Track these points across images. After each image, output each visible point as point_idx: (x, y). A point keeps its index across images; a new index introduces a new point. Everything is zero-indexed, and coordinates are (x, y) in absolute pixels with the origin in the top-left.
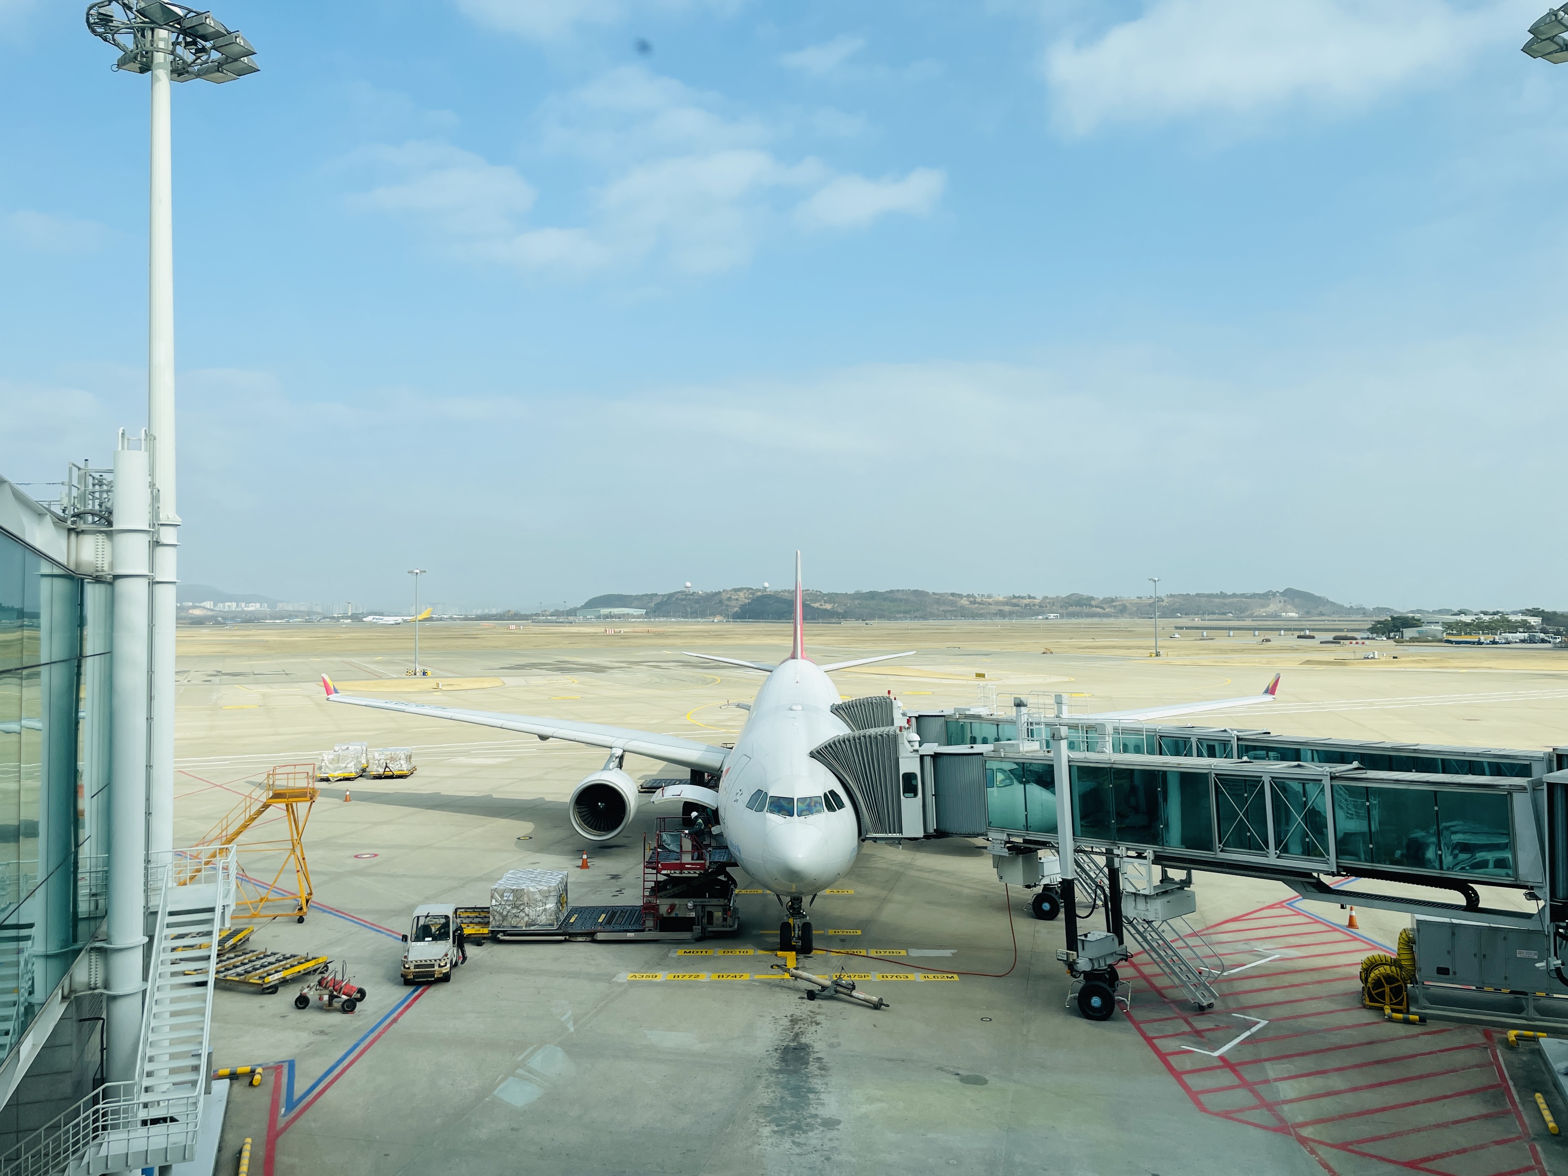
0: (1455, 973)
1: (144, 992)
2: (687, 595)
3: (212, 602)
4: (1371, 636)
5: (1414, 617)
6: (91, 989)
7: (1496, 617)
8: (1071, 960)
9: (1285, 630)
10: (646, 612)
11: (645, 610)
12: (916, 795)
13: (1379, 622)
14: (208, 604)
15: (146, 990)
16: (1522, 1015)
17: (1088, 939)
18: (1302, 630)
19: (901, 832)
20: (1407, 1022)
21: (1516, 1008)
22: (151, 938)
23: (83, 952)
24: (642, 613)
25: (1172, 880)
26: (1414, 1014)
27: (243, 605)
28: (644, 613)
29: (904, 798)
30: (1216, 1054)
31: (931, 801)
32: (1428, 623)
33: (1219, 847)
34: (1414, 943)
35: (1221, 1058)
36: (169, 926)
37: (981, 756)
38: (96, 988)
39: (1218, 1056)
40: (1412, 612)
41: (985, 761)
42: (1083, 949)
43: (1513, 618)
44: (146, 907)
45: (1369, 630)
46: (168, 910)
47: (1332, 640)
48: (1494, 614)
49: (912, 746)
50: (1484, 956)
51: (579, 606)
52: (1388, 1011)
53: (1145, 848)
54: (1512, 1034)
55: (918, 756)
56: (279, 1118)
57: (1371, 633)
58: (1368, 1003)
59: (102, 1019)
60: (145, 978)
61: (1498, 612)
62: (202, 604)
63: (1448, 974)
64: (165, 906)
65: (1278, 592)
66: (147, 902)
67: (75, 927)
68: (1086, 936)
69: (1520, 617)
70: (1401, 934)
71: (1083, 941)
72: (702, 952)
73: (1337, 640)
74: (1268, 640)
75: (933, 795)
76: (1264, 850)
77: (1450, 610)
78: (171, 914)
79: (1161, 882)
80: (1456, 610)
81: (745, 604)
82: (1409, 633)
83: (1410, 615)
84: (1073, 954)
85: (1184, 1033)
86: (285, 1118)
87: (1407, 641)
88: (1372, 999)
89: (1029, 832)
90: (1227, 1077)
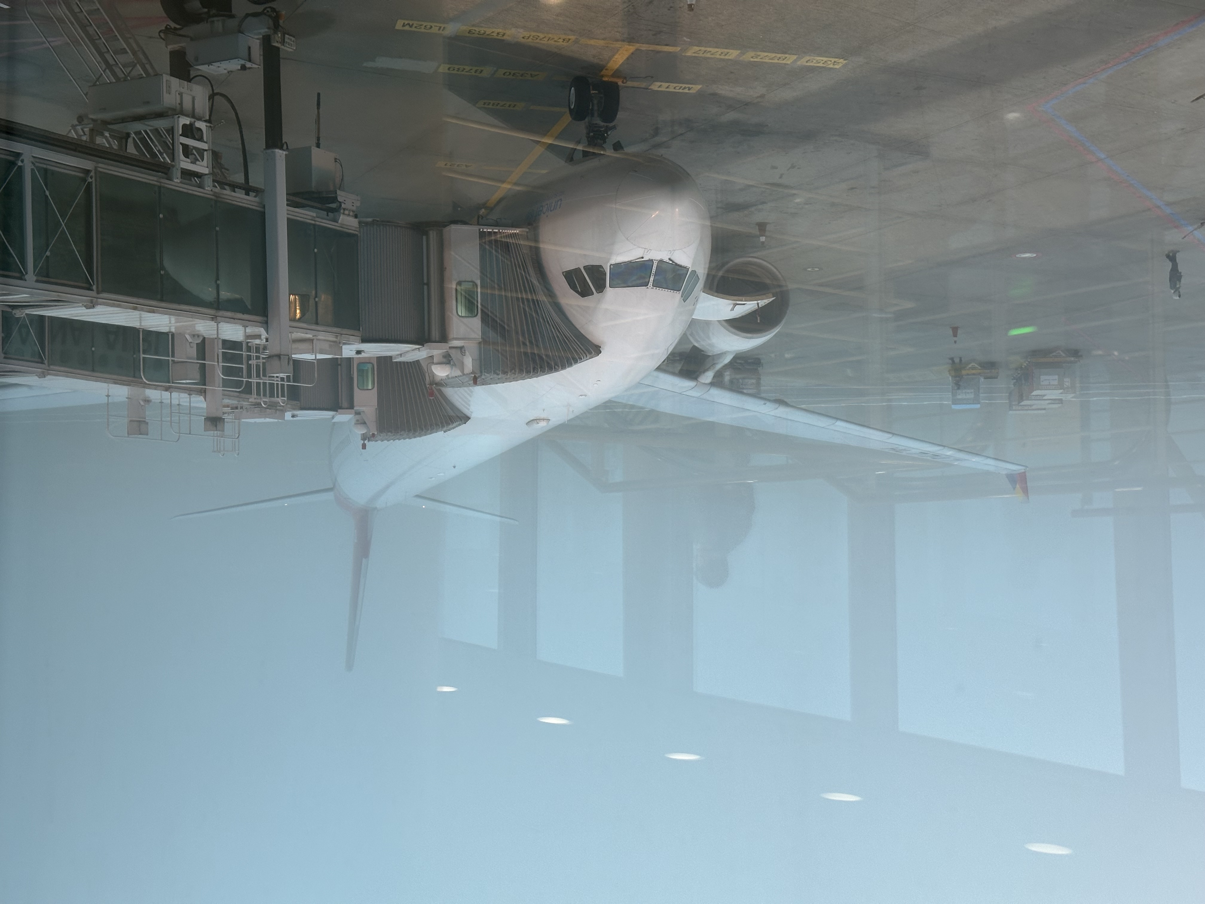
8: (275, 33)
19: (481, 235)
29: (477, 284)
33: (91, 178)
37: (365, 337)
53: (180, 185)
76: (37, 167)
89: (313, 222)
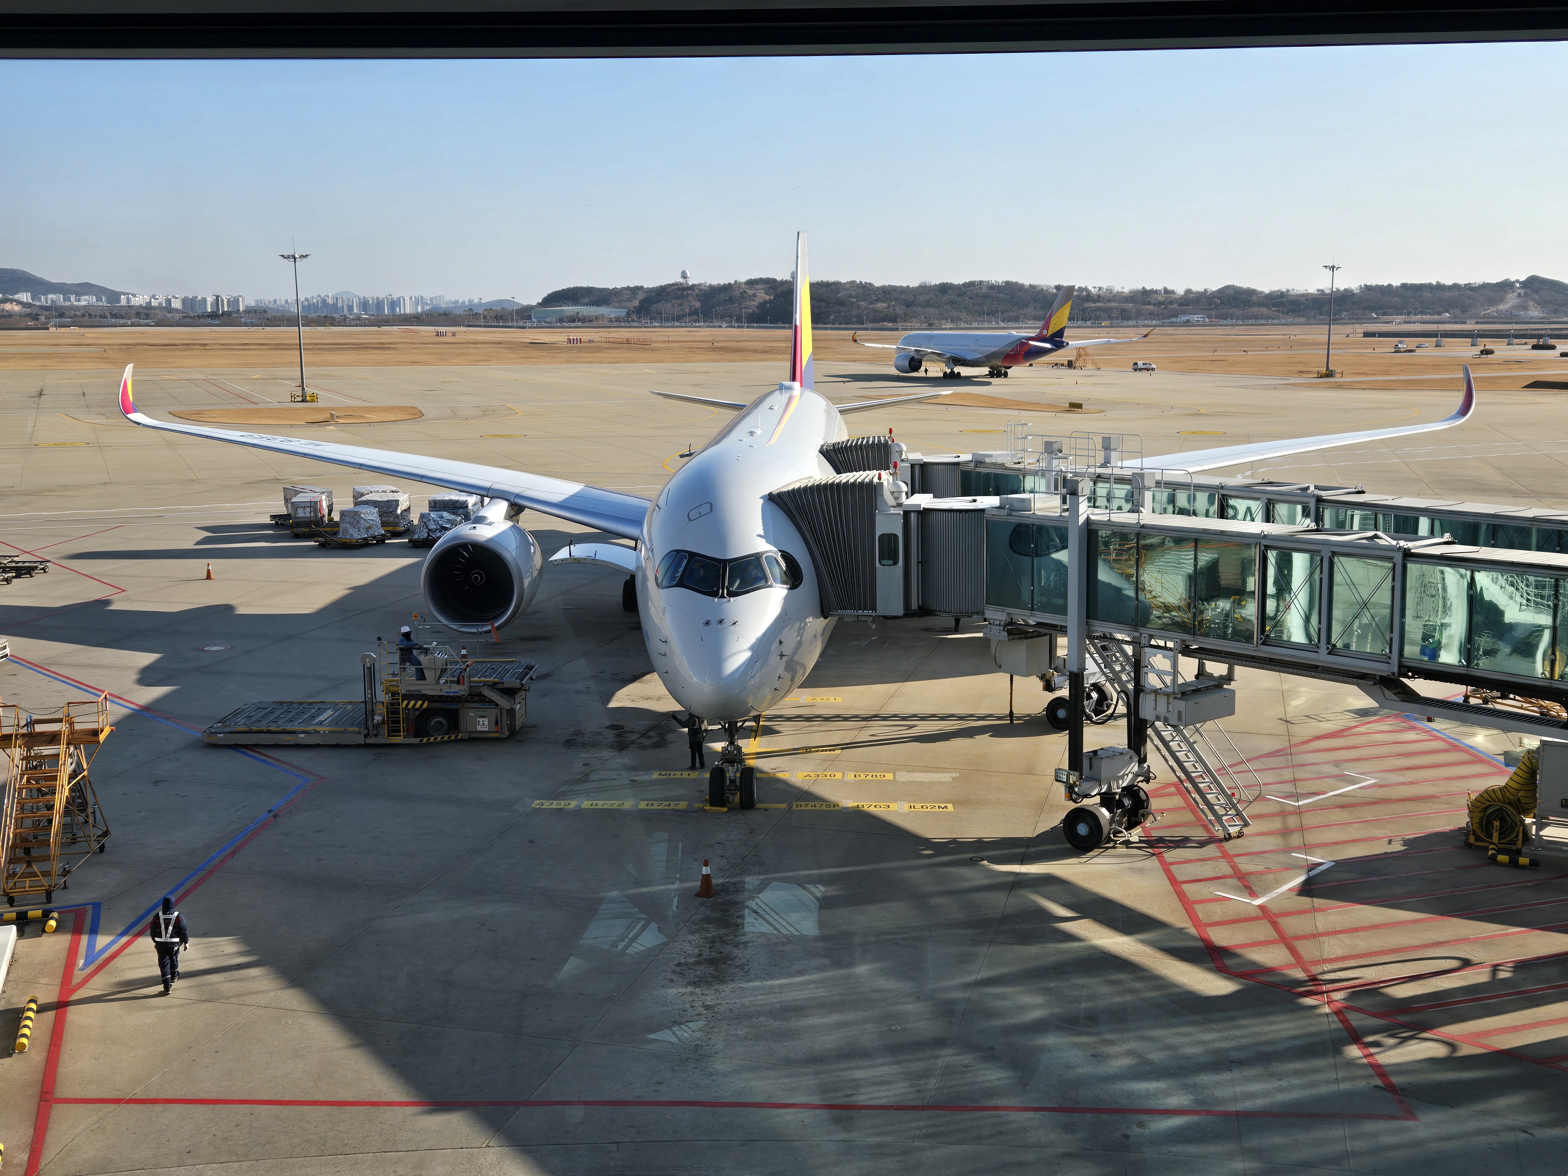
3: (29, 294)
8: (1071, 782)
9: (1520, 336)
10: (628, 313)
12: (895, 563)
14: (25, 297)
17: (1097, 756)
18: (1543, 336)
20: (1516, 865)
24: (619, 314)
25: (1210, 676)
26: (1525, 855)
27: (73, 298)
28: (624, 314)
30: (1258, 902)
31: (914, 568)
33: (1261, 639)
34: (1538, 767)
35: (1261, 907)
37: (982, 514)
39: (1258, 905)
41: (985, 521)
42: (1091, 768)
49: (897, 498)
51: (534, 304)
52: (1494, 853)
55: (904, 512)
56: (76, 972)
62: (16, 297)
65: (1517, 281)
68: (1096, 752)
71: (1090, 757)
74: (1490, 351)
75: (918, 563)
79: (1197, 677)
81: (766, 302)
84: (1074, 774)
85: (1224, 877)
86: (83, 972)
88: (1478, 837)
89: (1038, 614)
90: (1263, 931)
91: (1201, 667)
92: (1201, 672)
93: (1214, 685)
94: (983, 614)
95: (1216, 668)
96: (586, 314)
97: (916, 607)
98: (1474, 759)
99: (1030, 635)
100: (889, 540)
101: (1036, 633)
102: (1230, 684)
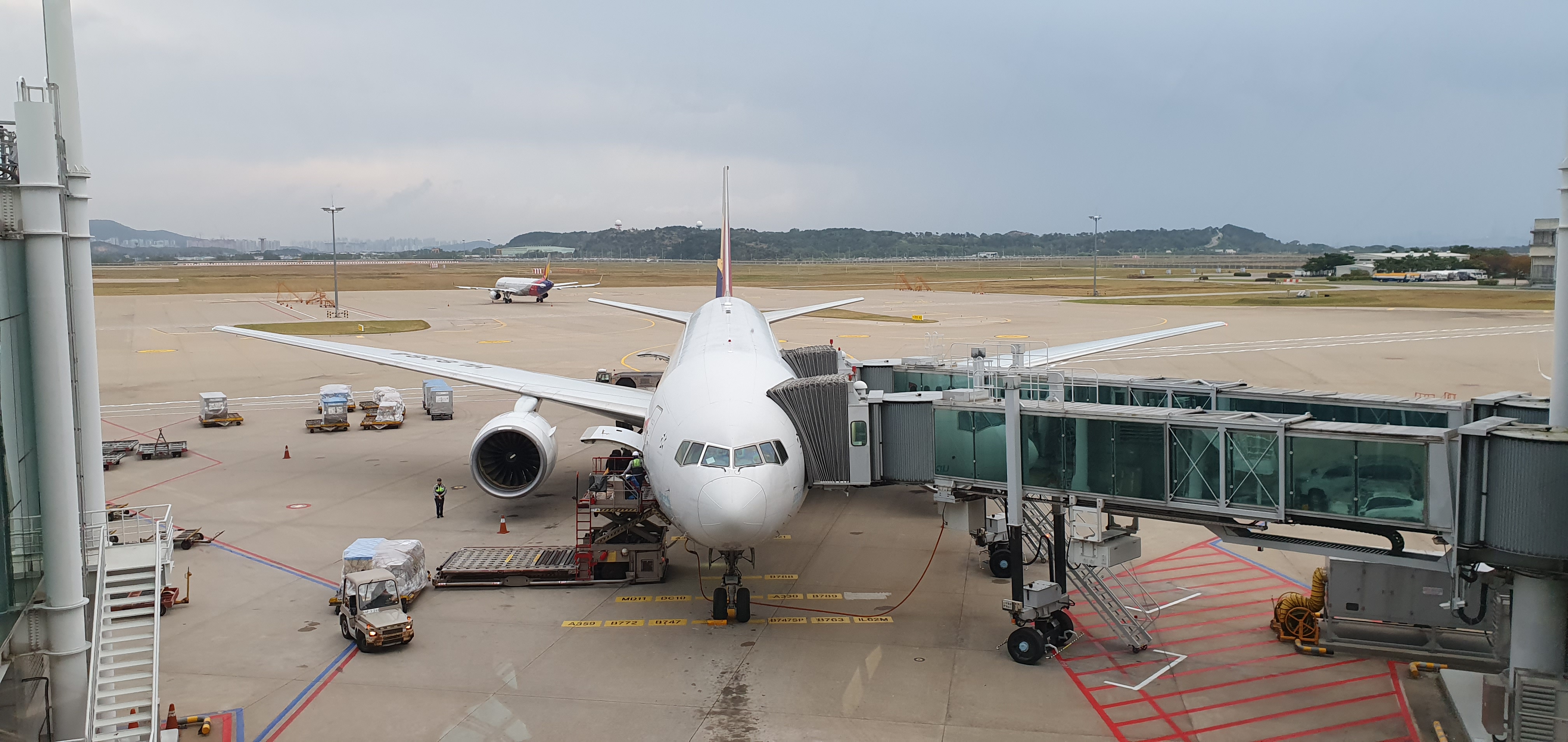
0: (1363, 609)
1: (89, 651)
2: (618, 233)
3: (117, 239)
4: (1305, 273)
5: (1347, 254)
6: (32, 650)
7: (1426, 254)
8: (1017, 610)
9: (1222, 267)
10: (575, 251)
11: (574, 249)
12: (864, 445)
13: (1313, 260)
14: (113, 241)
15: (90, 649)
16: (1424, 647)
17: (1033, 589)
18: (1238, 267)
19: (848, 479)
20: (1317, 654)
21: (1420, 641)
22: (92, 597)
23: (22, 615)
24: (570, 251)
25: (1118, 527)
26: (1322, 646)
27: (151, 241)
28: (573, 252)
29: (852, 446)
30: (1137, 688)
31: (878, 448)
32: (1360, 260)
33: (1170, 497)
34: (1327, 581)
35: (1142, 692)
36: (109, 585)
37: (930, 405)
38: (39, 649)
39: (1138, 690)
40: (1346, 248)
41: (934, 409)
42: (1028, 599)
43: (1441, 255)
44: (85, 568)
45: (1303, 267)
46: (107, 569)
47: (1266, 277)
48: (1425, 251)
49: (860, 394)
50: (1392, 592)
51: (504, 244)
52: (1299, 644)
53: (1096, 497)
54: (1413, 666)
55: (867, 404)
57: (1306, 271)
58: (1282, 636)
59: (45, 678)
60: (89, 638)
61: (1428, 249)
62: (108, 242)
63: (1357, 609)
64: (103, 565)
65: (1217, 228)
66: (85, 563)
67: (11, 590)
68: (1031, 586)
69: (1448, 254)
70: (1315, 573)
71: (1028, 590)
72: (640, 599)
73: (1272, 277)
74: (1206, 278)
75: (880, 443)
76: (1215, 499)
77: (1383, 247)
78: (110, 574)
79: (1108, 528)
80: (1388, 245)
81: (679, 243)
82: (1341, 270)
83: (1344, 252)
84: (1018, 604)
85: (1108, 669)
87: (1339, 279)
88: (1287, 633)
89: (976, 480)
90: (1146, 710)
91: (1111, 520)
92: (1111, 525)
93: (1124, 534)
94: (934, 482)
95: (1124, 521)
96: (543, 251)
97: (879, 478)
98: (1266, 575)
99: (970, 497)
100: (861, 426)
101: (974, 497)
102: (1135, 533)
